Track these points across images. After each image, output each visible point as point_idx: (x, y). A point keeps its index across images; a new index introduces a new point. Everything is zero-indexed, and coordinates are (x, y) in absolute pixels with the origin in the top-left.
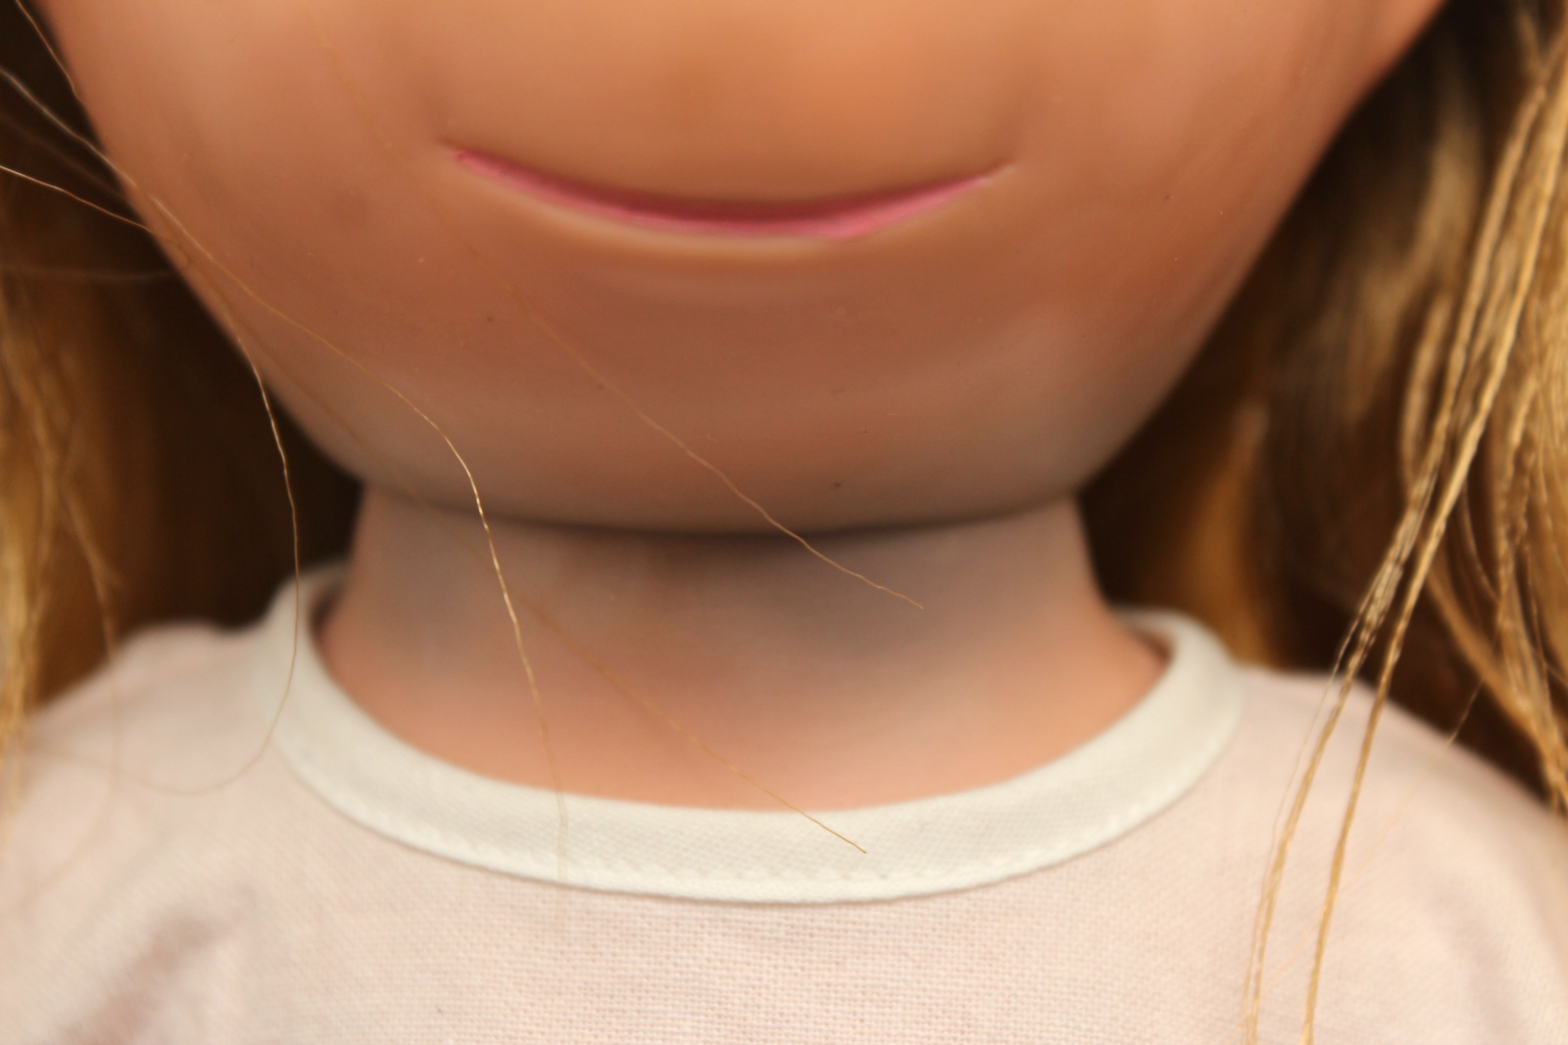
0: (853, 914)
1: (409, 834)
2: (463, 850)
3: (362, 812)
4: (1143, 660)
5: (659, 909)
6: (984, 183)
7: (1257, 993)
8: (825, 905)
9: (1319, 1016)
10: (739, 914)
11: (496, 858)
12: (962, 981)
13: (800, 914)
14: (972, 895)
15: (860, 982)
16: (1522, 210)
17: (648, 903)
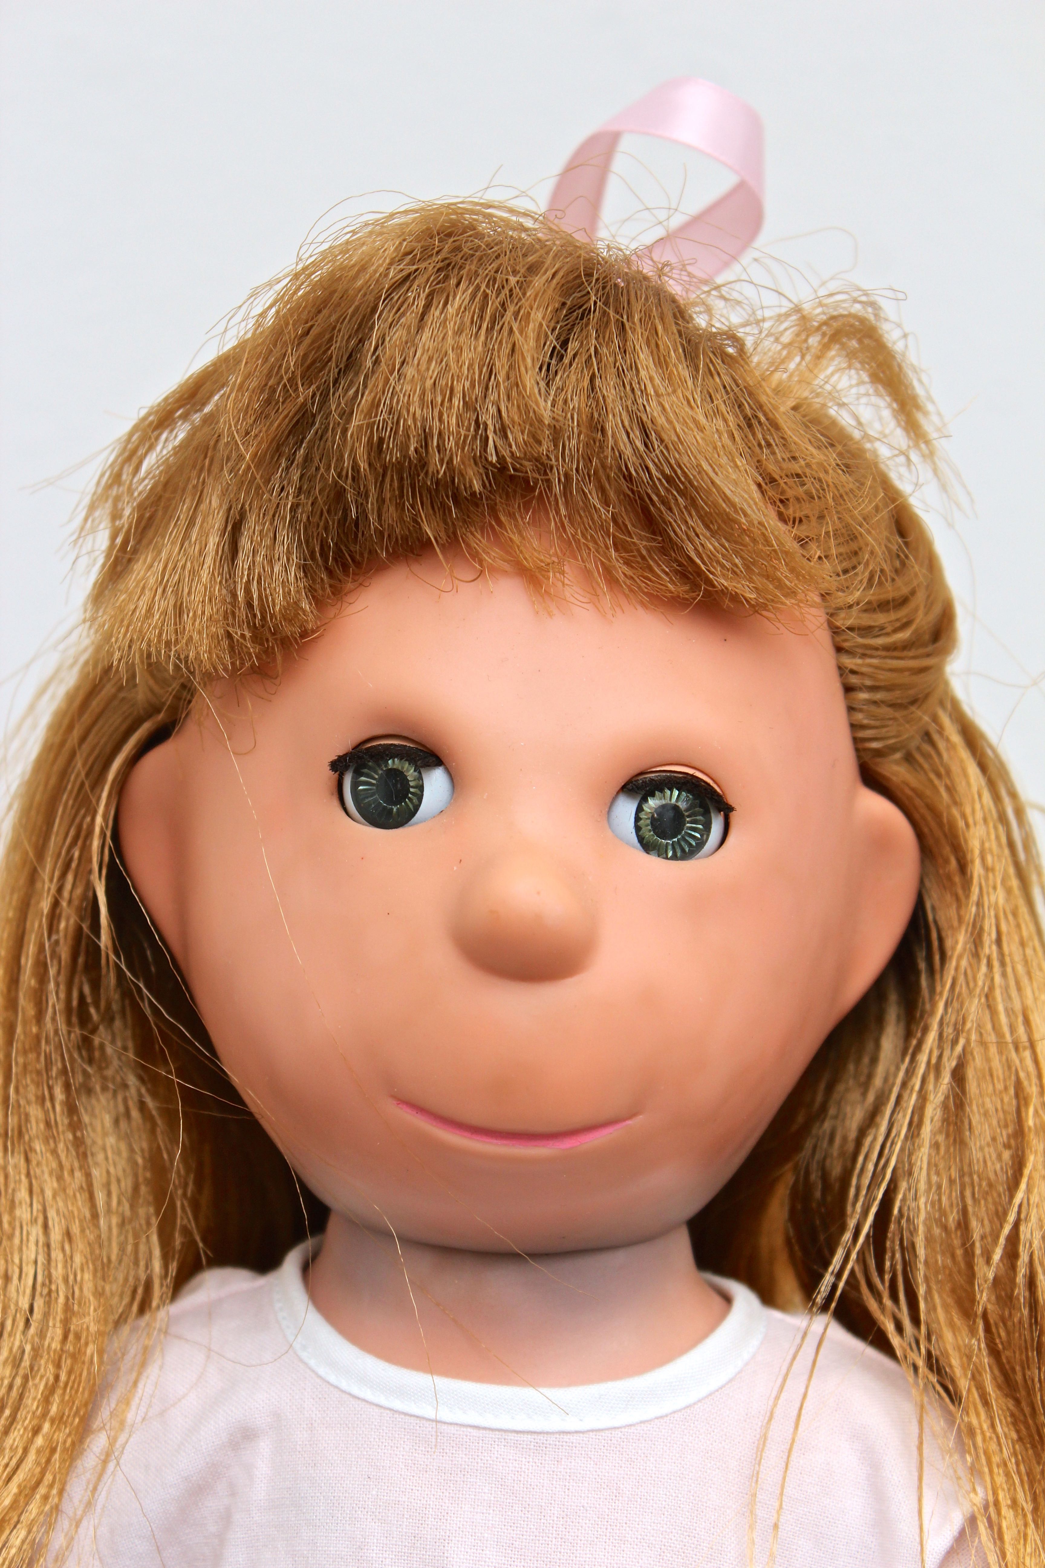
0: (566, 1438)
1: (355, 1391)
2: (382, 1400)
3: (332, 1379)
4: (717, 1300)
5: (475, 1432)
6: (629, 1122)
7: (757, 1481)
8: (553, 1433)
9: (788, 1490)
10: (511, 1436)
11: (397, 1405)
12: (616, 1472)
13: (541, 1437)
14: (623, 1430)
15: (568, 1471)
16: (906, 1096)
17: (469, 1429)
